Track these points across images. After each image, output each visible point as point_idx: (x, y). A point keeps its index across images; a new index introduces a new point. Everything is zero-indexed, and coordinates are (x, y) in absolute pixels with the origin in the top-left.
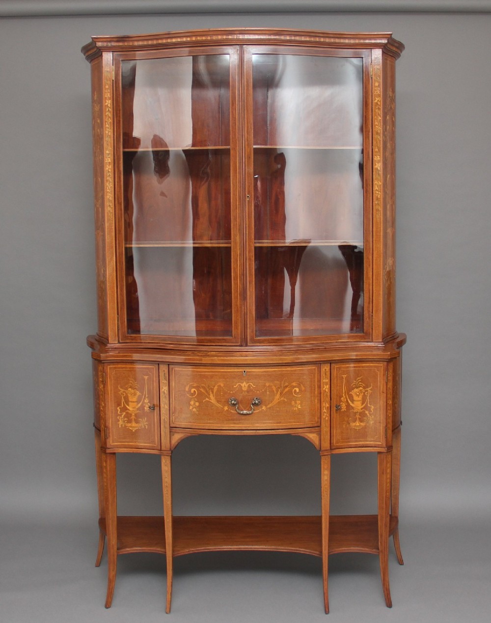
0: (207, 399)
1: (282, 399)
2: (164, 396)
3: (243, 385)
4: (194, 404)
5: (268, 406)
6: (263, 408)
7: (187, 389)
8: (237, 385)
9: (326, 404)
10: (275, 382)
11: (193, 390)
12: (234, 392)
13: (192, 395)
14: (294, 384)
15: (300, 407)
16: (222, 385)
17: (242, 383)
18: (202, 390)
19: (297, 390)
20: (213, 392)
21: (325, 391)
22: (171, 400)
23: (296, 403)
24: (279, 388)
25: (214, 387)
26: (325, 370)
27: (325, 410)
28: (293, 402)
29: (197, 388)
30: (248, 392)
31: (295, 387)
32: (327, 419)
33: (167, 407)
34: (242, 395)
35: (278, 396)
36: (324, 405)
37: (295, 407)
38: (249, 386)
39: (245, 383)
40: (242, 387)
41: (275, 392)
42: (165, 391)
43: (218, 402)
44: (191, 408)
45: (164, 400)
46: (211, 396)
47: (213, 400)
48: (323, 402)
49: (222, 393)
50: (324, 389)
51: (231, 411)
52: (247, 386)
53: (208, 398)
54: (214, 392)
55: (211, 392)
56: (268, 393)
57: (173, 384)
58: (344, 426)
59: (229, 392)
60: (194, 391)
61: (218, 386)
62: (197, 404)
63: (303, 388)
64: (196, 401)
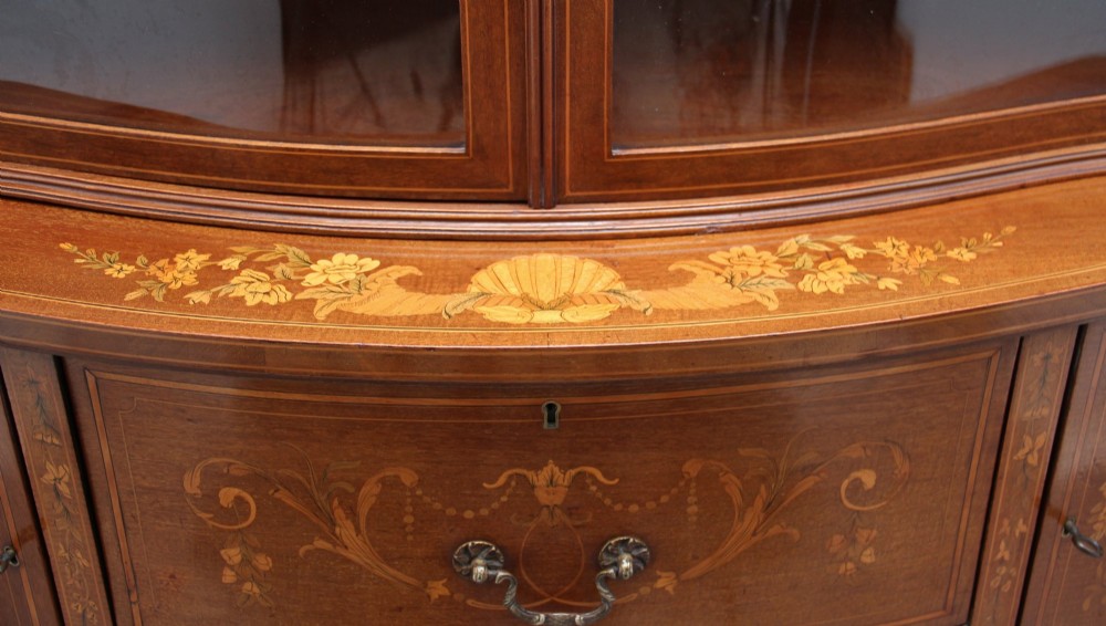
0: (320, 544)
1: (774, 530)
2: (60, 509)
3: (540, 479)
4: (246, 561)
5: (693, 572)
6: (660, 584)
7: (192, 484)
8: (502, 480)
9: (1013, 525)
10: (742, 452)
11: (227, 495)
12: (484, 512)
13: (227, 515)
14: (855, 452)
15: (868, 557)
16: (408, 477)
17: (537, 468)
18: (283, 495)
19: (868, 478)
20: (352, 513)
21: (1025, 464)
22: (106, 527)
23: (854, 541)
24: (763, 479)
25: (359, 485)
26: (1047, 358)
27: (1004, 553)
28: (837, 539)
29: (253, 482)
30: (570, 510)
31: (857, 465)
32: (1006, 588)
33: (86, 561)
34: (532, 525)
35: (752, 518)
36: (1006, 528)
37: (847, 559)
38: (579, 482)
39: (551, 468)
40: (533, 487)
41: (737, 499)
42: (63, 488)
43: (387, 558)
44: (229, 577)
45: (62, 524)
46: (345, 530)
47: (354, 544)
48: (1003, 516)
49: (409, 519)
50: (1021, 454)
51: (470, 602)
52: (564, 478)
53: (327, 539)
54: (363, 511)
55: (339, 513)
56: (693, 509)
57: (101, 451)
58: (1086, 605)
59: (451, 511)
60: (239, 500)
61: (382, 481)
62: (263, 562)
63: (902, 466)
64: (256, 550)
